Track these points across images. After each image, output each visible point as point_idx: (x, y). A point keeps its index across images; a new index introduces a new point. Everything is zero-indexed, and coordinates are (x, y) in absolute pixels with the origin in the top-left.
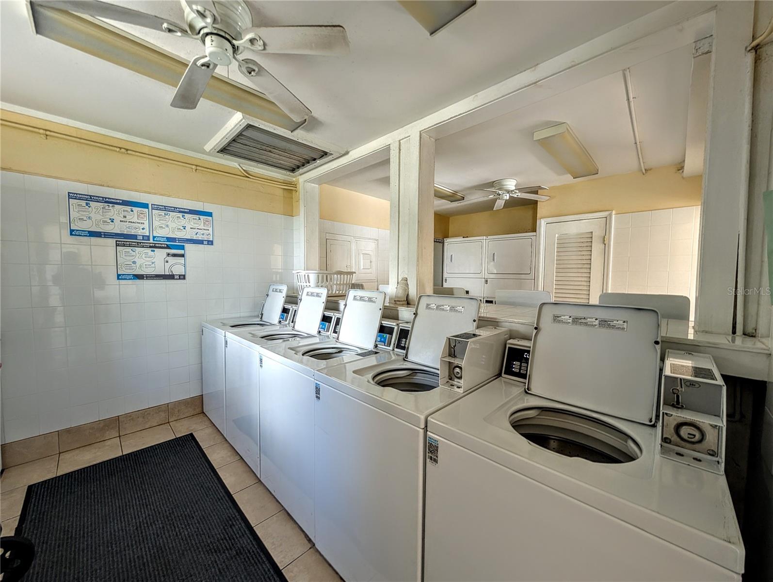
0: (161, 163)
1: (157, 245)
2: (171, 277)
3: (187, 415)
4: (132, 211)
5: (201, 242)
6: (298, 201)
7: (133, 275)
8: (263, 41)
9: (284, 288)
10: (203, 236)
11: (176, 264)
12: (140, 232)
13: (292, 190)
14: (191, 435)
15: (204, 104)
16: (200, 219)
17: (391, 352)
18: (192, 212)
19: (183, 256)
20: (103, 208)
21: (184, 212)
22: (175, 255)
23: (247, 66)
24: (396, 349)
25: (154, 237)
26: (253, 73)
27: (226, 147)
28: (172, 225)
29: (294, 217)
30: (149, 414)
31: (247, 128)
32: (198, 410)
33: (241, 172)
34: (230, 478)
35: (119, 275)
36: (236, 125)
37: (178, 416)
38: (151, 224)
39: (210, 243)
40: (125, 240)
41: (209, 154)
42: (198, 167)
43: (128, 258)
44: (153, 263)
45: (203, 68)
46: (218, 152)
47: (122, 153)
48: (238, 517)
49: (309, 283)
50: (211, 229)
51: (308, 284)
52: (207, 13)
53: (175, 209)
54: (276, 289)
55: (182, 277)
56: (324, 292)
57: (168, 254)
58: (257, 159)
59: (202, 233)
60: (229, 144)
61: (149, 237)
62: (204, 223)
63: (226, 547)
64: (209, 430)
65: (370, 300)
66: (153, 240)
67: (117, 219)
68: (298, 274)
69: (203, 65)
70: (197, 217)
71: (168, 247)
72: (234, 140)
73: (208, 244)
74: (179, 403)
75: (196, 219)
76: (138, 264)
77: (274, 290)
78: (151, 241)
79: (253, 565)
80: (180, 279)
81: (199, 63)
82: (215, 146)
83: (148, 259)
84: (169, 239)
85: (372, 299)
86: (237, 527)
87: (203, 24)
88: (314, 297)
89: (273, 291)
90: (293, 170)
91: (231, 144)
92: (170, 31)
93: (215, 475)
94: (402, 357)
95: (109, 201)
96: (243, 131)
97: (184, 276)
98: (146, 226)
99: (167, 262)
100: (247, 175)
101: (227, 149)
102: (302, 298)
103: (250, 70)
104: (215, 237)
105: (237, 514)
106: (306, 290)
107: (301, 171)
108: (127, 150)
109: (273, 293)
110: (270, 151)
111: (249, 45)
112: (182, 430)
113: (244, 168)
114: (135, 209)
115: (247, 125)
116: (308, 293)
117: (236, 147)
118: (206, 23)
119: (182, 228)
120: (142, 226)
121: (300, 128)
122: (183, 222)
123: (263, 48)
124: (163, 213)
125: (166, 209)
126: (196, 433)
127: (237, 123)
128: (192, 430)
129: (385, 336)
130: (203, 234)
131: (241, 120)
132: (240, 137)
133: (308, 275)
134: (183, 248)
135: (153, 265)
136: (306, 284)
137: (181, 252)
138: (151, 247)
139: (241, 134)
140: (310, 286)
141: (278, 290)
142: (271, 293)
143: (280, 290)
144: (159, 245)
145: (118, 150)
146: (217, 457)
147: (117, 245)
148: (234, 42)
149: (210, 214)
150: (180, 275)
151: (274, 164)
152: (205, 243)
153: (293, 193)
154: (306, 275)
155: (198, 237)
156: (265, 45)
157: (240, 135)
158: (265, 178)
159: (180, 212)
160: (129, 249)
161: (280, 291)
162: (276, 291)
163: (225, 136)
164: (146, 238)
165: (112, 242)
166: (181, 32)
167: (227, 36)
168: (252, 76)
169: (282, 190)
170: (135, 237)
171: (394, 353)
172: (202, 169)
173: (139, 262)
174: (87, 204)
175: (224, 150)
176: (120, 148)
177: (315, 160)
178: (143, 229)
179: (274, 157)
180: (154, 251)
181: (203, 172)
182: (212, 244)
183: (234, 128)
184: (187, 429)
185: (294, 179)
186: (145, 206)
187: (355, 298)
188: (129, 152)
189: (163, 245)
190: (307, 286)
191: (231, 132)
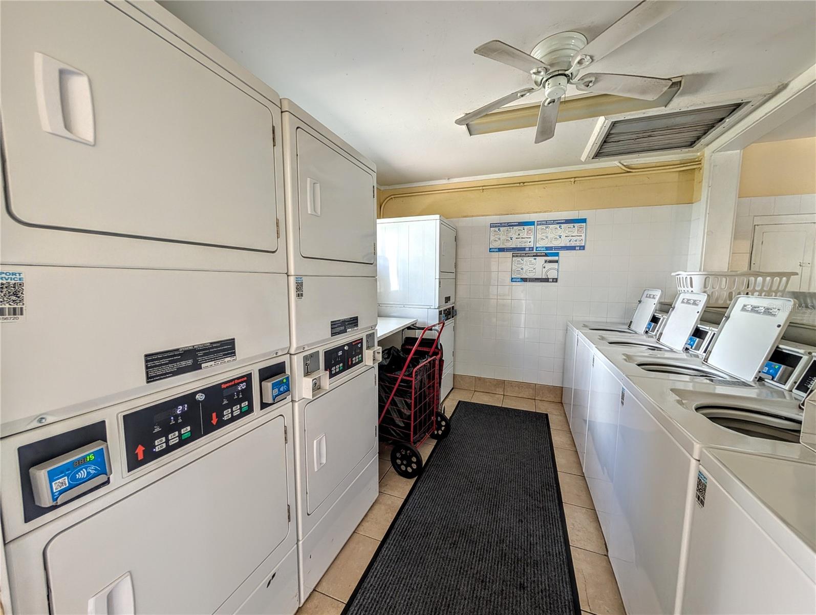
0: (546, 185)
1: (538, 254)
2: (546, 280)
3: (550, 399)
4: (524, 229)
5: (573, 248)
6: (701, 182)
7: (521, 278)
8: (589, 56)
9: (658, 293)
10: (576, 242)
11: (551, 269)
12: (528, 245)
13: (694, 169)
14: (547, 415)
15: (560, 128)
16: (574, 227)
17: (786, 393)
18: (568, 222)
19: (557, 262)
20: (507, 230)
21: (559, 223)
22: (551, 262)
23: (584, 82)
24: (794, 391)
25: (537, 248)
26: (590, 85)
27: (599, 150)
28: (550, 236)
29: (694, 204)
30: (523, 387)
31: (613, 126)
32: (558, 400)
33: (622, 169)
34: (562, 460)
35: (512, 279)
36: (601, 129)
37: (542, 397)
38: (535, 237)
39: (582, 248)
40: (519, 252)
41: (586, 162)
42: (575, 179)
43: (518, 265)
44: (534, 269)
45: (550, 104)
46: (593, 158)
47: (522, 186)
48: (555, 488)
49: (692, 287)
50: (583, 235)
51: (690, 289)
52: (540, 69)
53: (555, 222)
54: (650, 295)
55: (555, 280)
56: (703, 299)
57: (546, 261)
58: (638, 149)
59: (575, 239)
60: (601, 147)
61: (533, 248)
62: (578, 230)
63: (537, 498)
64: (561, 418)
65: (768, 312)
66: (536, 250)
67: (514, 236)
68: (678, 277)
69: (549, 104)
70: (571, 225)
71: (546, 255)
72: (605, 142)
73: (580, 249)
74: (543, 387)
75: (570, 228)
76: (524, 270)
77: (648, 296)
78: (535, 251)
79: (550, 524)
80: (553, 282)
81: (546, 104)
82: (588, 154)
83: (531, 266)
84: (547, 248)
85: (770, 311)
86: (551, 493)
87: (541, 78)
88: (689, 306)
89: (646, 297)
90: (692, 144)
91: (603, 147)
92: (522, 96)
93: (551, 450)
94: (798, 403)
95: (510, 225)
96: (611, 130)
97: (557, 279)
98: (532, 239)
99: (544, 267)
100: (629, 170)
101: (601, 153)
102: (676, 306)
103: (587, 84)
104: (587, 243)
105: (555, 485)
106: (682, 297)
107: (703, 141)
108: (524, 183)
109: (646, 298)
110: (650, 136)
111: (578, 67)
112: (542, 408)
113: (625, 164)
114: (526, 227)
115: (612, 124)
116: (684, 299)
117: (609, 148)
118: (541, 76)
119: (558, 237)
120: (529, 240)
121: (676, 95)
122: (560, 232)
123: (591, 60)
124: (544, 227)
125: (547, 223)
126: (551, 415)
127: (601, 126)
128: (549, 412)
129: (777, 367)
130: (576, 241)
131: (604, 122)
132: (610, 136)
133: (691, 278)
134: (557, 255)
135: (534, 271)
136: (684, 289)
137: (556, 258)
138: (534, 256)
139: (609, 133)
140: (692, 291)
141: (652, 296)
142: (644, 299)
143: (654, 296)
144: (540, 254)
145: (518, 185)
146: (558, 439)
147: (513, 256)
148: (567, 73)
149: (584, 221)
150: (553, 279)
151: (662, 147)
152: (578, 248)
153: (696, 173)
154: (689, 277)
155: (571, 244)
156: (592, 57)
157: (608, 135)
158: (654, 166)
159: (558, 223)
160: (519, 259)
161: (654, 298)
162: (650, 297)
163: (595, 142)
164: (531, 249)
165: (510, 254)
166: (529, 92)
167: (560, 72)
168: (591, 87)
169: (677, 174)
170: (524, 249)
171: (791, 396)
172: (581, 179)
173: (525, 268)
174: (499, 229)
175: (598, 155)
176: (520, 183)
177: (722, 119)
178: (530, 242)
179: (657, 140)
180: (535, 259)
181: (581, 182)
182: (584, 249)
183: (600, 131)
184: (546, 409)
185: (699, 154)
186: (532, 223)
187: (744, 309)
188: (525, 184)
189: (543, 254)
190: (688, 291)
191: (599, 137)
